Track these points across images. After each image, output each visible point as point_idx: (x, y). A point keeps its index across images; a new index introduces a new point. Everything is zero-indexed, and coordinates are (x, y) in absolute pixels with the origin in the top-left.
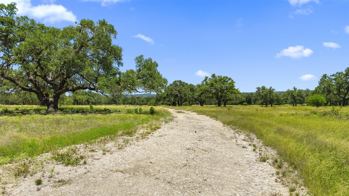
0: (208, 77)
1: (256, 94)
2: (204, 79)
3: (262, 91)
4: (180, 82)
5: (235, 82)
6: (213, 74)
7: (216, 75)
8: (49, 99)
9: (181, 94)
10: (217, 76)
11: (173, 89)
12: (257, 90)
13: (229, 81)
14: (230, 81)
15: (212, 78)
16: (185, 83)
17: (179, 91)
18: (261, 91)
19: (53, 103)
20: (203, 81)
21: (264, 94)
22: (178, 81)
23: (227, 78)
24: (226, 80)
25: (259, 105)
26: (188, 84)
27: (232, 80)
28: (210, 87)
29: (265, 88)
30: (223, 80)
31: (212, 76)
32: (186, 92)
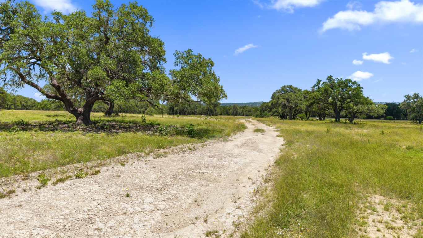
0: (321, 80)
1: (404, 105)
2: (315, 83)
3: (414, 100)
4: (291, 87)
5: (362, 88)
6: (329, 76)
7: (333, 78)
8: (78, 109)
9: (290, 103)
10: (336, 79)
11: (280, 97)
12: (405, 99)
13: (354, 86)
14: (356, 86)
15: (327, 81)
16: (298, 88)
17: (287, 99)
18: (412, 100)
19: (83, 114)
20: (314, 86)
21: (417, 105)
22: (287, 86)
23: (350, 81)
24: (349, 85)
25: (411, 120)
26: (301, 90)
27: (359, 84)
28: (322, 94)
29: (418, 96)
30: (345, 84)
31: (327, 79)
32: (297, 101)
